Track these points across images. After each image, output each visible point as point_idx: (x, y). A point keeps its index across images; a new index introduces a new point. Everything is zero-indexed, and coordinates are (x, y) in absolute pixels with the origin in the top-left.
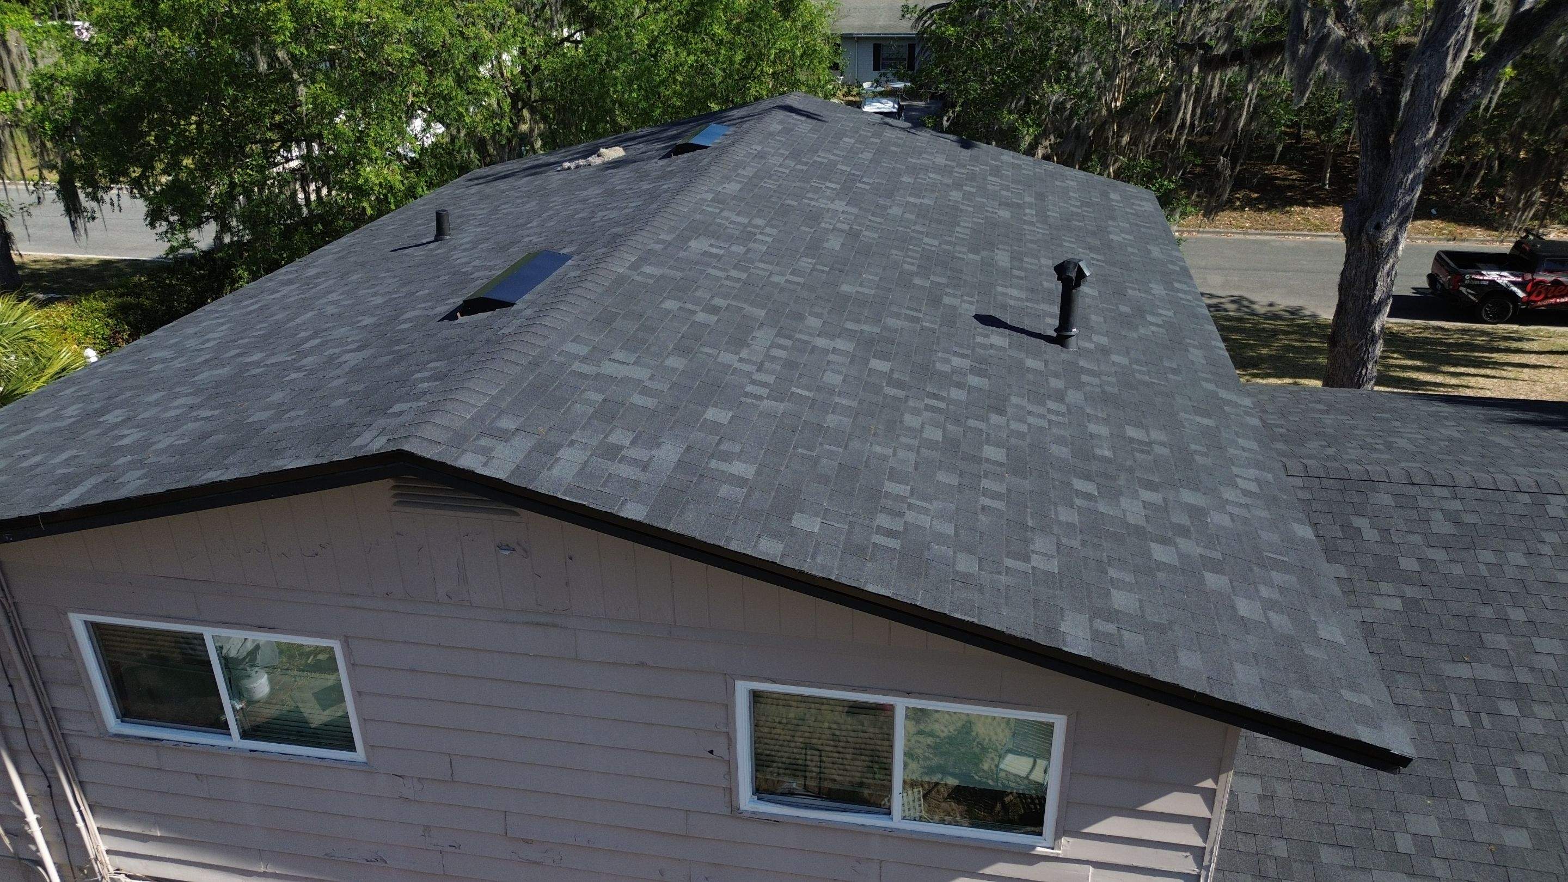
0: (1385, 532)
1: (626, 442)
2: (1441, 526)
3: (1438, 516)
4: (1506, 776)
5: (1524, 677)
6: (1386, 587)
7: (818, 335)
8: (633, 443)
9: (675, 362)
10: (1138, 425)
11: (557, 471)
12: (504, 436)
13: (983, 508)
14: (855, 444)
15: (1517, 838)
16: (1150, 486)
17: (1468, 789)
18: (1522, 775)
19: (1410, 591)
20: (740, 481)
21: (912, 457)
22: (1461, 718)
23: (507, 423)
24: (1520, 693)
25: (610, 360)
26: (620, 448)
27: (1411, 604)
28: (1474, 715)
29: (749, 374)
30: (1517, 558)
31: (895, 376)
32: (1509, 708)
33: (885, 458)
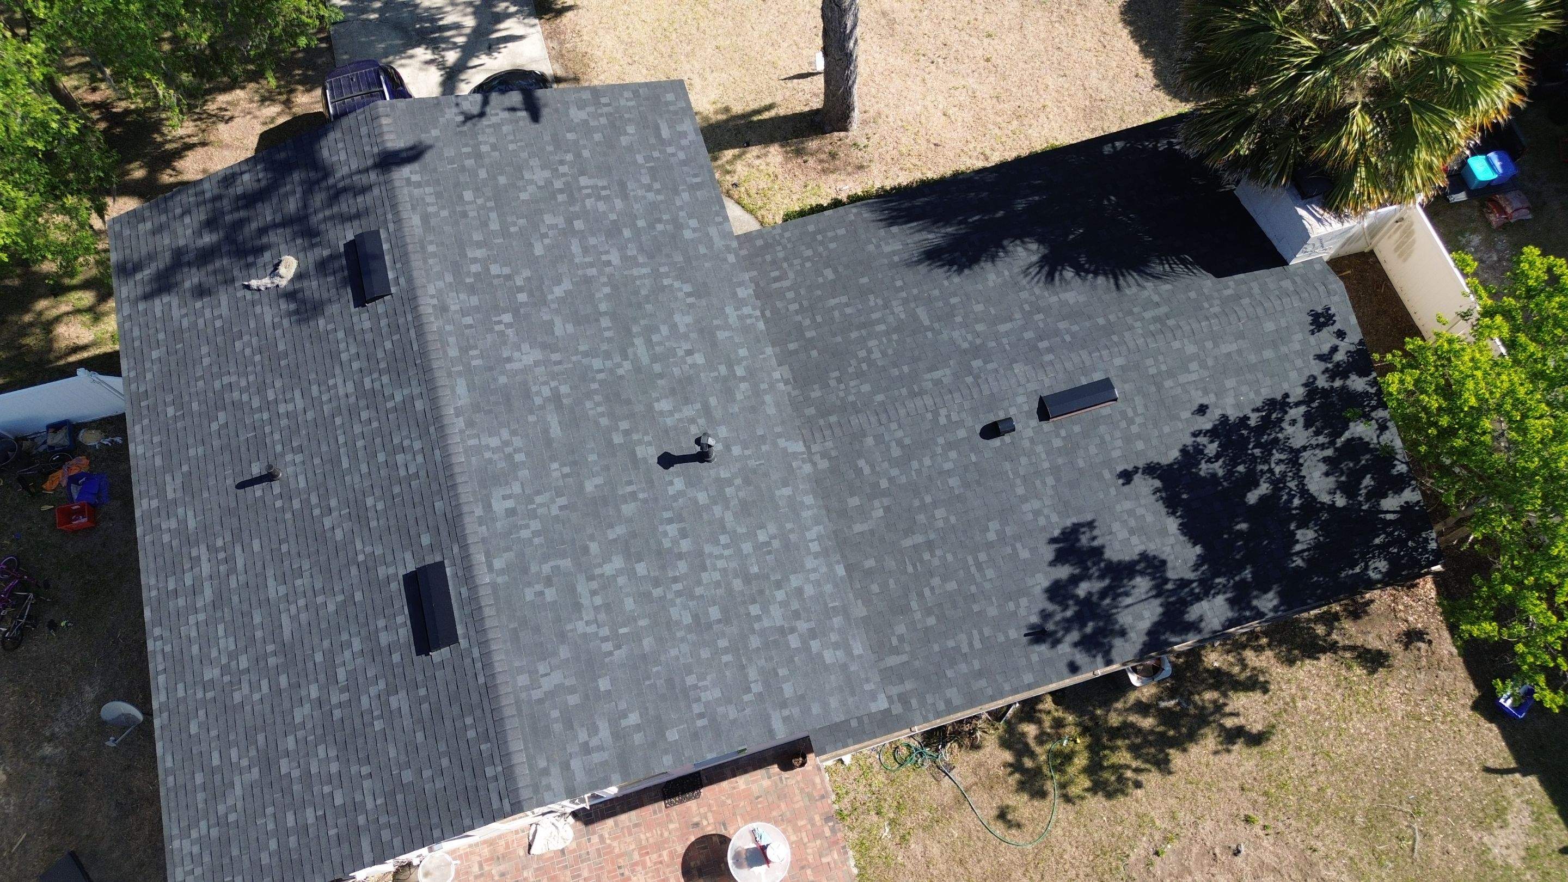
0: (873, 467)
1: (586, 738)
2: (896, 452)
3: (894, 444)
4: (927, 592)
5: (932, 536)
6: (877, 503)
7: (604, 562)
8: (589, 736)
9: (564, 652)
10: (762, 526)
11: (578, 780)
12: (546, 772)
13: (726, 664)
14: (662, 658)
15: (931, 621)
16: (778, 585)
17: (914, 605)
18: (932, 589)
19: (886, 502)
20: (638, 728)
21: (685, 648)
22: (910, 569)
23: (542, 764)
24: (930, 545)
25: (542, 676)
26: (586, 743)
27: (887, 509)
28: (914, 566)
29: (596, 634)
30: (927, 462)
31: (652, 574)
32: (927, 556)
33: (677, 658)
